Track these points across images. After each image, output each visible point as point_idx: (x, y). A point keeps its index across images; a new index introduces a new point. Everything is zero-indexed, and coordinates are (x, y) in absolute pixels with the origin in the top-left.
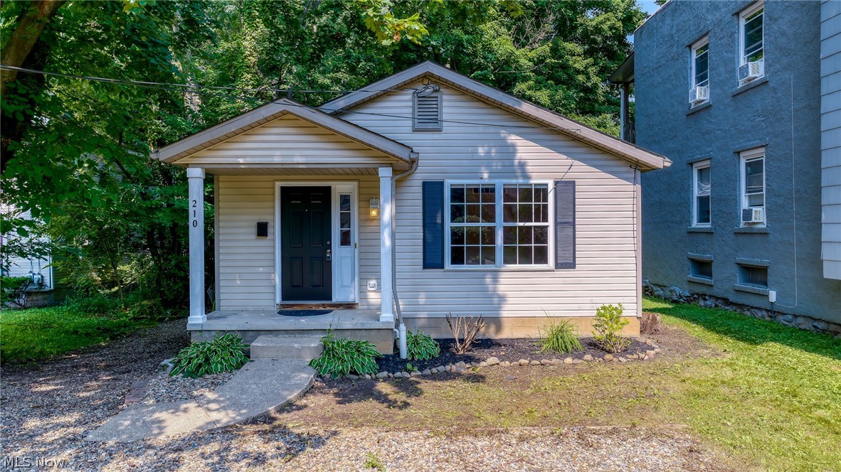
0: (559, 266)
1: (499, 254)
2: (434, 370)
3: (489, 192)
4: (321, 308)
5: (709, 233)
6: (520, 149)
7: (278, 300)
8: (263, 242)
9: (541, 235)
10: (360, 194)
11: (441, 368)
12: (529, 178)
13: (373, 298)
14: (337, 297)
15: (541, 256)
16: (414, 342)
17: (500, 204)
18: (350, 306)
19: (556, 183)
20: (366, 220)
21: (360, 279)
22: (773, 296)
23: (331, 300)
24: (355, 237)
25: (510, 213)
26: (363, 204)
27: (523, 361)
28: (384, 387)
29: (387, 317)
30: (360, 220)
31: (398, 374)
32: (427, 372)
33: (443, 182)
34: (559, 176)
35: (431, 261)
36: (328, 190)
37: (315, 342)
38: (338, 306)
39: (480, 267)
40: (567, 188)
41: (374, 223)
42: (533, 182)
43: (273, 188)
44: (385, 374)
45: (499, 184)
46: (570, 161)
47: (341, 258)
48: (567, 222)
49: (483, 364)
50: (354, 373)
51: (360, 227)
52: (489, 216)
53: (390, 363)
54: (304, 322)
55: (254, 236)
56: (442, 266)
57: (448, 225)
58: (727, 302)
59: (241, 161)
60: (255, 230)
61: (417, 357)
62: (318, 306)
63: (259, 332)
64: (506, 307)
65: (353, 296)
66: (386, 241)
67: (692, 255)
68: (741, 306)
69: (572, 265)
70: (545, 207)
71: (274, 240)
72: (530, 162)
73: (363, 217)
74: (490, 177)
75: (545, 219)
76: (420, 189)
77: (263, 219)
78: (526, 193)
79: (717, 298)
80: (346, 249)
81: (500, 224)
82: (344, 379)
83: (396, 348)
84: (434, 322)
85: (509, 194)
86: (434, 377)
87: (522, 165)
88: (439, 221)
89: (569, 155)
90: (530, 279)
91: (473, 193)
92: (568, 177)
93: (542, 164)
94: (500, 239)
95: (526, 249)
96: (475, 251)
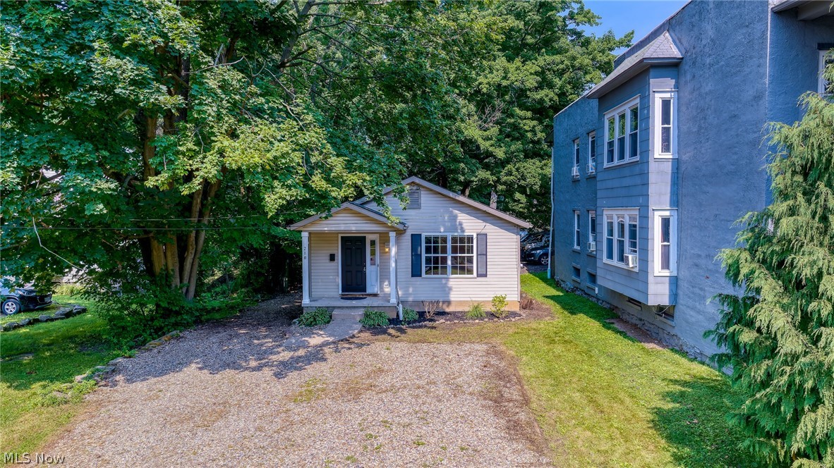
2: (414, 325)
3: (444, 240)
4: (362, 296)
5: (579, 253)
6: (459, 218)
7: (340, 292)
8: (333, 264)
9: (470, 260)
10: (380, 240)
11: (418, 324)
12: (463, 231)
13: (387, 290)
14: (369, 291)
15: (470, 272)
16: (406, 312)
17: (449, 245)
18: (375, 295)
19: (477, 235)
20: (383, 253)
21: (380, 282)
22: (597, 290)
23: (366, 291)
24: (378, 261)
25: (454, 250)
26: (382, 245)
27: (455, 321)
28: (391, 331)
29: (393, 301)
30: (380, 253)
31: (398, 326)
32: (411, 325)
33: (421, 235)
34: (479, 231)
35: (416, 272)
36: (364, 237)
37: (361, 312)
38: (370, 295)
39: (440, 276)
40: (483, 237)
41: (387, 254)
42: (466, 234)
43: (338, 237)
44: (392, 326)
45: (449, 235)
46: (484, 224)
47: (371, 271)
48: (483, 254)
49: (437, 322)
50: (379, 325)
51: (380, 256)
52: (444, 252)
53: (395, 322)
54: (354, 303)
55: (328, 261)
56: (421, 276)
57: (424, 255)
58: (585, 293)
59: (326, 229)
60: (329, 258)
61: (407, 320)
62: (360, 295)
63: (334, 308)
64: (452, 293)
65: (376, 290)
66: (393, 265)
67: (574, 264)
68: (589, 295)
69: (485, 275)
70: (472, 246)
71: (338, 263)
72: (464, 224)
73: (382, 251)
74: (444, 232)
75: (472, 253)
76: (410, 238)
77: (333, 253)
78: (462, 240)
79: (582, 291)
80: (373, 267)
81: (449, 255)
82: (374, 328)
83: (398, 315)
84: (416, 303)
85: (454, 240)
86: (414, 327)
87: (461, 224)
88: (419, 253)
89: (484, 221)
90: (464, 282)
91: (436, 240)
92: (484, 232)
93: (470, 225)
94: (449, 262)
95: (462, 267)
96: (437, 268)
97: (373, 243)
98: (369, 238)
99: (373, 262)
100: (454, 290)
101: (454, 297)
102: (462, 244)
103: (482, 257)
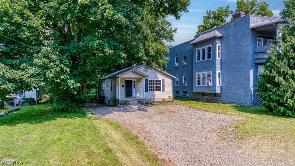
0: (162, 91)
1: (155, 90)
3: (154, 81)
5: (178, 87)
6: (157, 75)
7: (125, 97)
9: (160, 87)
12: (158, 79)
13: (138, 96)
14: (133, 96)
15: (160, 90)
16: (147, 101)
17: (155, 82)
18: (135, 97)
19: (162, 80)
21: (136, 93)
22: (187, 95)
25: (156, 84)
26: (137, 82)
29: (144, 98)
33: (148, 79)
34: (162, 79)
35: (146, 91)
36: (132, 80)
37: (136, 101)
39: (152, 91)
40: (163, 80)
45: (155, 80)
46: (164, 77)
47: (134, 90)
48: (163, 85)
51: (137, 86)
52: (154, 84)
55: (122, 87)
56: (148, 91)
57: (148, 85)
58: (181, 97)
61: (148, 103)
62: (131, 97)
63: (127, 100)
64: (156, 96)
67: (176, 90)
68: (183, 97)
69: (164, 91)
70: (161, 83)
71: (125, 88)
73: (137, 84)
75: (161, 85)
77: (123, 85)
78: (158, 81)
79: (180, 97)
81: (155, 86)
85: (156, 81)
87: (158, 77)
88: (147, 85)
89: (164, 76)
90: (159, 93)
91: (152, 81)
92: (164, 79)
93: (160, 77)
94: (155, 87)
95: (158, 89)
96: (152, 89)
97: (134, 82)
98: (133, 80)
99: (134, 88)
100: (156, 95)
101: (156, 97)
102: (158, 82)
103: (164, 86)
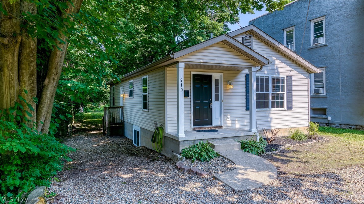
0: (288, 108)
1: (270, 104)
3: (267, 80)
4: (209, 129)
6: (276, 63)
7: (192, 127)
8: (186, 99)
9: (282, 97)
10: (224, 79)
12: (279, 74)
13: (229, 123)
14: (214, 124)
15: (282, 106)
17: (270, 84)
18: (220, 127)
19: (287, 77)
21: (224, 116)
22: (329, 118)
23: (211, 125)
24: (222, 97)
25: (274, 88)
26: (225, 83)
29: (254, 130)
30: (224, 90)
34: (288, 74)
35: (248, 107)
36: (210, 77)
39: (264, 109)
40: (290, 78)
42: (281, 76)
45: (270, 77)
46: (290, 69)
47: (215, 105)
48: (290, 92)
51: (224, 93)
52: (267, 90)
57: (255, 93)
59: (202, 61)
62: (208, 128)
63: (208, 140)
64: (272, 123)
65: (220, 123)
69: (291, 108)
70: (284, 86)
71: (190, 99)
72: (279, 69)
73: (225, 89)
74: (268, 74)
75: (284, 91)
76: (245, 78)
77: (186, 89)
78: (278, 80)
80: (217, 102)
81: (270, 93)
85: (273, 80)
87: (277, 68)
89: (291, 66)
90: (279, 114)
91: (262, 80)
92: (290, 75)
93: (283, 70)
94: (270, 98)
95: (278, 102)
96: (263, 103)
97: (217, 81)
98: (215, 76)
99: (217, 99)
100: (274, 120)
102: (278, 84)
103: (290, 94)
